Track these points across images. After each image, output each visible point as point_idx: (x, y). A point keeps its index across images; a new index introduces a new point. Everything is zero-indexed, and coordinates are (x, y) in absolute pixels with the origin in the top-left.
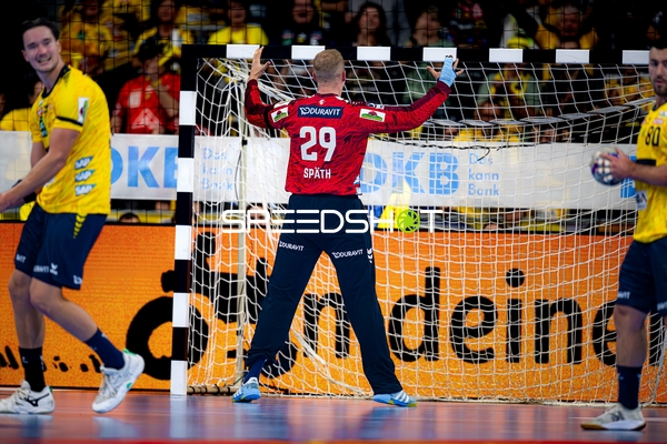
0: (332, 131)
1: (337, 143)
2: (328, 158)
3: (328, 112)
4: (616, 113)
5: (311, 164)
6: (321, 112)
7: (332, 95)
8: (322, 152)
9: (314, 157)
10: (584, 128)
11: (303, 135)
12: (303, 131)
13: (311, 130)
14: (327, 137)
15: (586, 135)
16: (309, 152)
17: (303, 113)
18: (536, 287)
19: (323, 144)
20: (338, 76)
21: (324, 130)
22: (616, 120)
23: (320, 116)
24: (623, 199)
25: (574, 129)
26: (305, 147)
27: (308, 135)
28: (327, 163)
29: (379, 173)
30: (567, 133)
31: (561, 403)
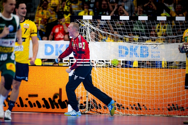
25: (181, 39)
29: (126, 52)
30: (179, 40)
31: (178, 116)
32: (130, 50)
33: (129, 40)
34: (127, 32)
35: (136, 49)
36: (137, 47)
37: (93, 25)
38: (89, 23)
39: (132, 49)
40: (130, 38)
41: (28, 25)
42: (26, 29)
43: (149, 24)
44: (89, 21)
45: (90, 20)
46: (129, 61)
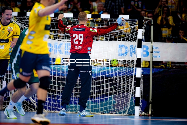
0: (82, 35)
1: (84, 39)
2: (81, 43)
3: (81, 30)
4: (117, 32)
5: (76, 45)
6: (79, 29)
7: (83, 25)
8: (79, 41)
9: (77, 43)
10: (108, 36)
11: (74, 36)
12: (74, 35)
13: (76, 35)
14: (81, 37)
15: (109, 39)
16: (76, 41)
17: (74, 30)
18: (94, 81)
19: (80, 39)
20: (86, 19)
21: (80, 35)
22: (117, 34)
23: (79, 31)
24: (119, 57)
25: (106, 37)
26: (74, 40)
27: (75, 36)
28: (81, 44)
29: (51, 49)
30: (103, 38)
31: (101, 114)
32: (55, 48)
33: (54, 37)
34: (52, 29)
35: (61, 46)
36: (61, 44)
37: (19, 21)
38: (14, 19)
39: (57, 46)
40: (55, 35)
41: (12, 28)
42: (10, 32)
43: (74, 21)
44: (14, 17)
45: (16, 16)
46: (54, 58)
